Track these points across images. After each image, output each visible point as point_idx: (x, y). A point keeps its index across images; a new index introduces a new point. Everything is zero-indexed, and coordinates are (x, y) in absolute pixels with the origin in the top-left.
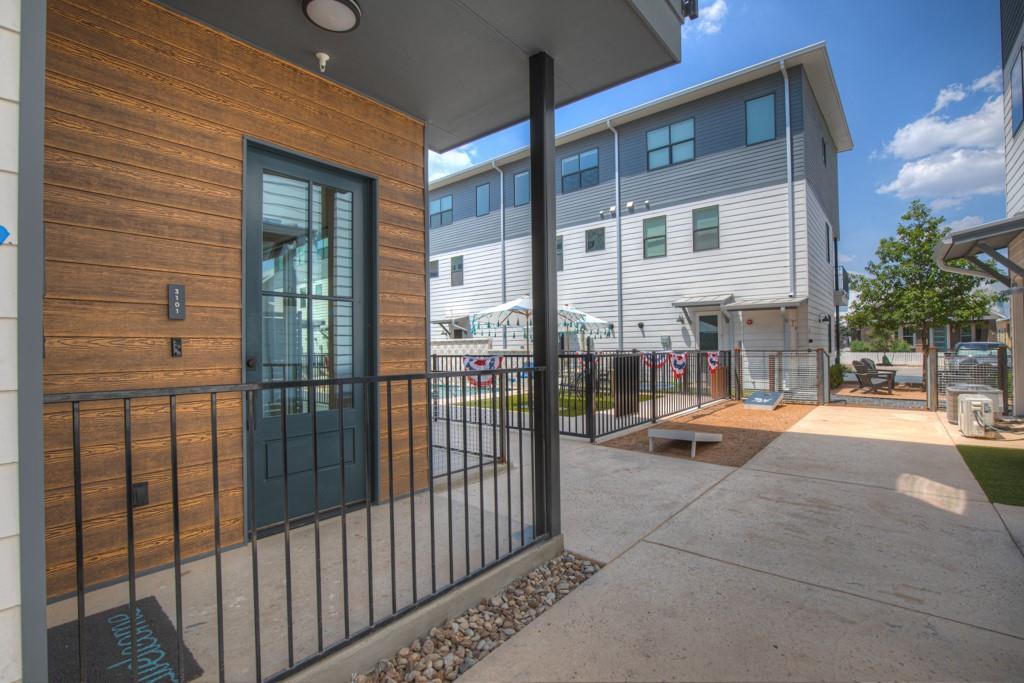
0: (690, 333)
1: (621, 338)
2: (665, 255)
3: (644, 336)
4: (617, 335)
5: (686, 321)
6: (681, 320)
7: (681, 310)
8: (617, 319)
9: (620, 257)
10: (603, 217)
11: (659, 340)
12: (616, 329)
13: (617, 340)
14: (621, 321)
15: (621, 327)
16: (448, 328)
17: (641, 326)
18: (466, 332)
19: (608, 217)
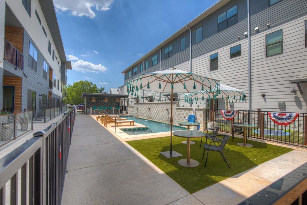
0: (302, 100)
1: (251, 102)
2: (282, 53)
3: (266, 102)
4: (248, 101)
5: (298, 92)
6: (295, 92)
7: (295, 85)
8: (248, 92)
9: (250, 58)
10: (240, 39)
11: (277, 104)
12: (247, 98)
13: (248, 104)
14: (251, 93)
15: (251, 96)
16: (170, 98)
17: (264, 96)
18: (176, 99)
19: (243, 38)
